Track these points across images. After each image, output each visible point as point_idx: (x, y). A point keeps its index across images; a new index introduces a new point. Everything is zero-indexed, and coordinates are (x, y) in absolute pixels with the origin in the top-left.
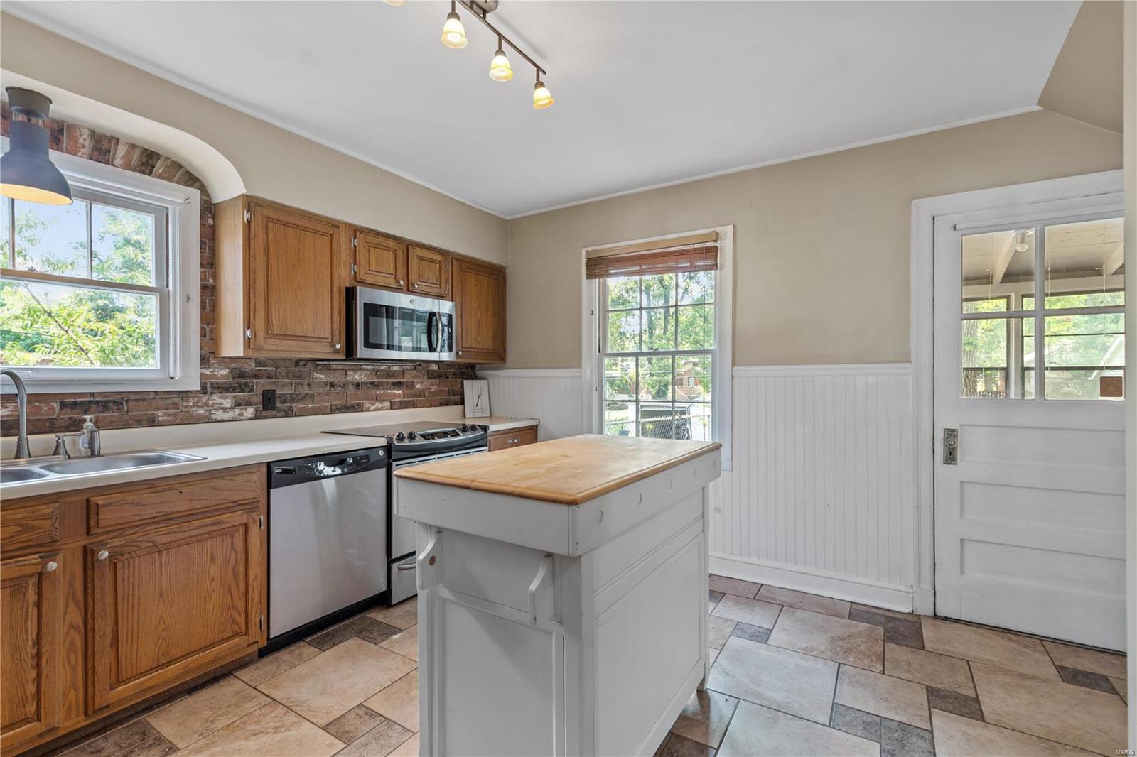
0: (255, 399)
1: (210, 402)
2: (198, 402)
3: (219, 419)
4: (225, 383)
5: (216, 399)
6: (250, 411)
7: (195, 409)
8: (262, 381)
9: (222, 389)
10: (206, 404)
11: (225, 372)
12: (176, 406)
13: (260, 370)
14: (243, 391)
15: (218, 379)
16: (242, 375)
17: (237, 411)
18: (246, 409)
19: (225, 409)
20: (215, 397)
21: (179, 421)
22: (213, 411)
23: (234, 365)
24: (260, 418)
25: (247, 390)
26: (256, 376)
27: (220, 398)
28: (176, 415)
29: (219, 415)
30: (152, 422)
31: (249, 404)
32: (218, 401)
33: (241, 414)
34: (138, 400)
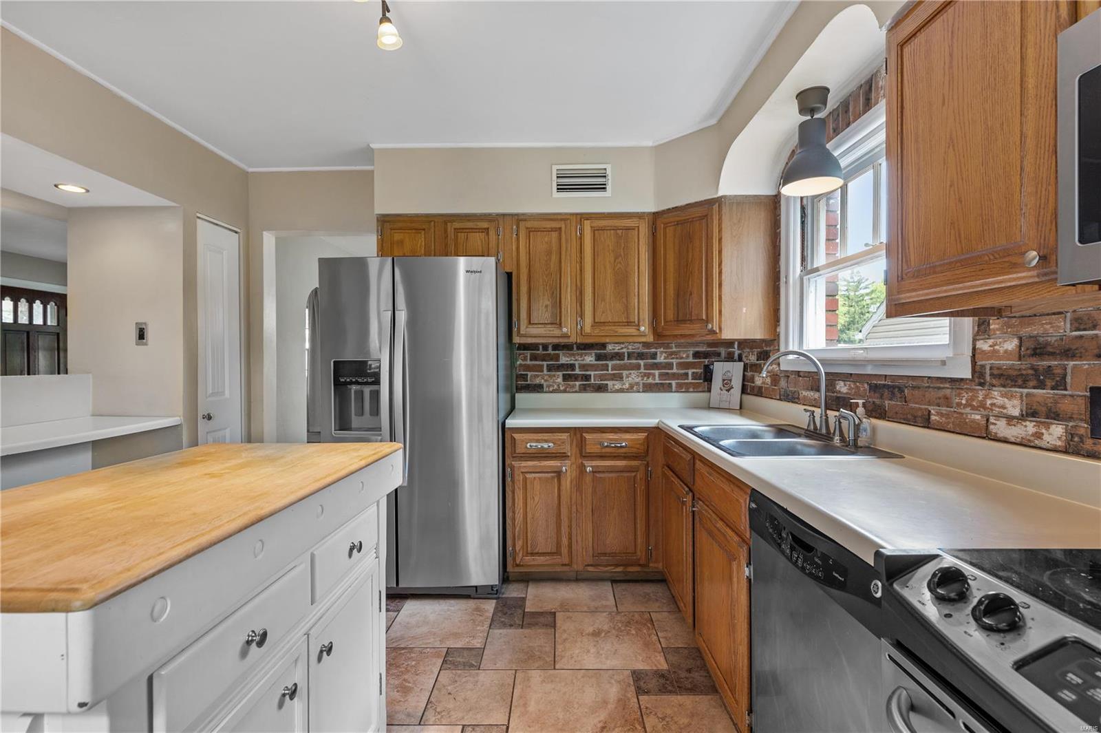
0: (1066, 406)
1: (989, 402)
2: (972, 399)
3: (1001, 435)
4: (1011, 368)
5: (997, 397)
6: (1056, 433)
7: (968, 410)
8: (1085, 364)
9: (1007, 379)
10: (982, 405)
11: (1011, 345)
12: (947, 401)
13: (1081, 337)
14: (1041, 385)
15: (1000, 358)
16: (1040, 350)
17: (1030, 427)
18: (1048, 427)
19: (1010, 419)
20: (995, 393)
21: (950, 426)
22: (992, 420)
23: (1026, 331)
24: (1077, 453)
25: (1049, 383)
26: (1068, 353)
27: (1002, 396)
28: (947, 416)
29: (1000, 428)
30: (927, 423)
31: (1054, 415)
32: (1000, 400)
33: (1039, 435)
34: (914, 388)
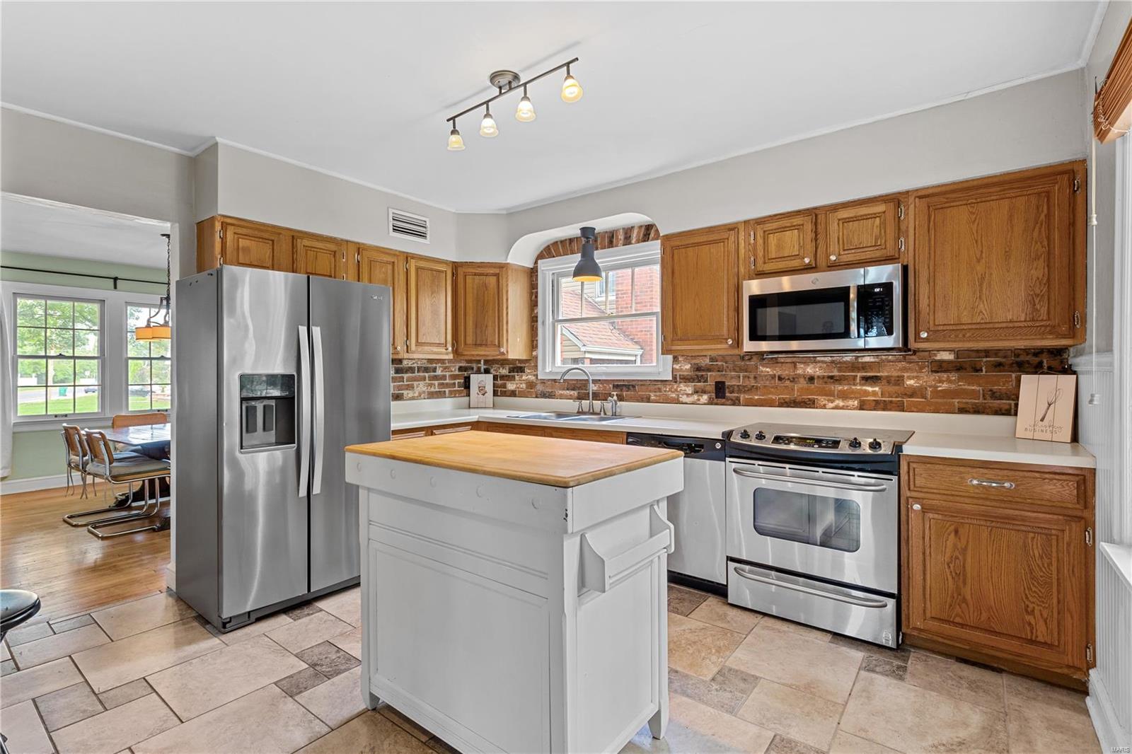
0: (708, 388)
1: (679, 389)
2: (672, 388)
3: (684, 401)
4: (688, 375)
5: (682, 387)
6: (705, 398)
7: (670, 393)
8: (714, 373)
9: (686, 379)
10: (676, 390)
11: (688, 366)
12: (660, 390)
13: (712, 365)
14: (699, 381)
15: (684, 372)
16: (698, 369)
17: (696, 397)
18: (702, 396)
19: (688, 395)
20: (681, 385)
21: (661, 401)
22: (680, 396)
23: (696, 361)
24: (712, 404)
25: (702, 380)
26: (709, 370)
27: (685, 386)
28: (659, 396)
29: (684, 399)
30: (648, 400)
31: (704, 392)
32: (683, 388)
33: (699, 400)
34: (642, 385)
